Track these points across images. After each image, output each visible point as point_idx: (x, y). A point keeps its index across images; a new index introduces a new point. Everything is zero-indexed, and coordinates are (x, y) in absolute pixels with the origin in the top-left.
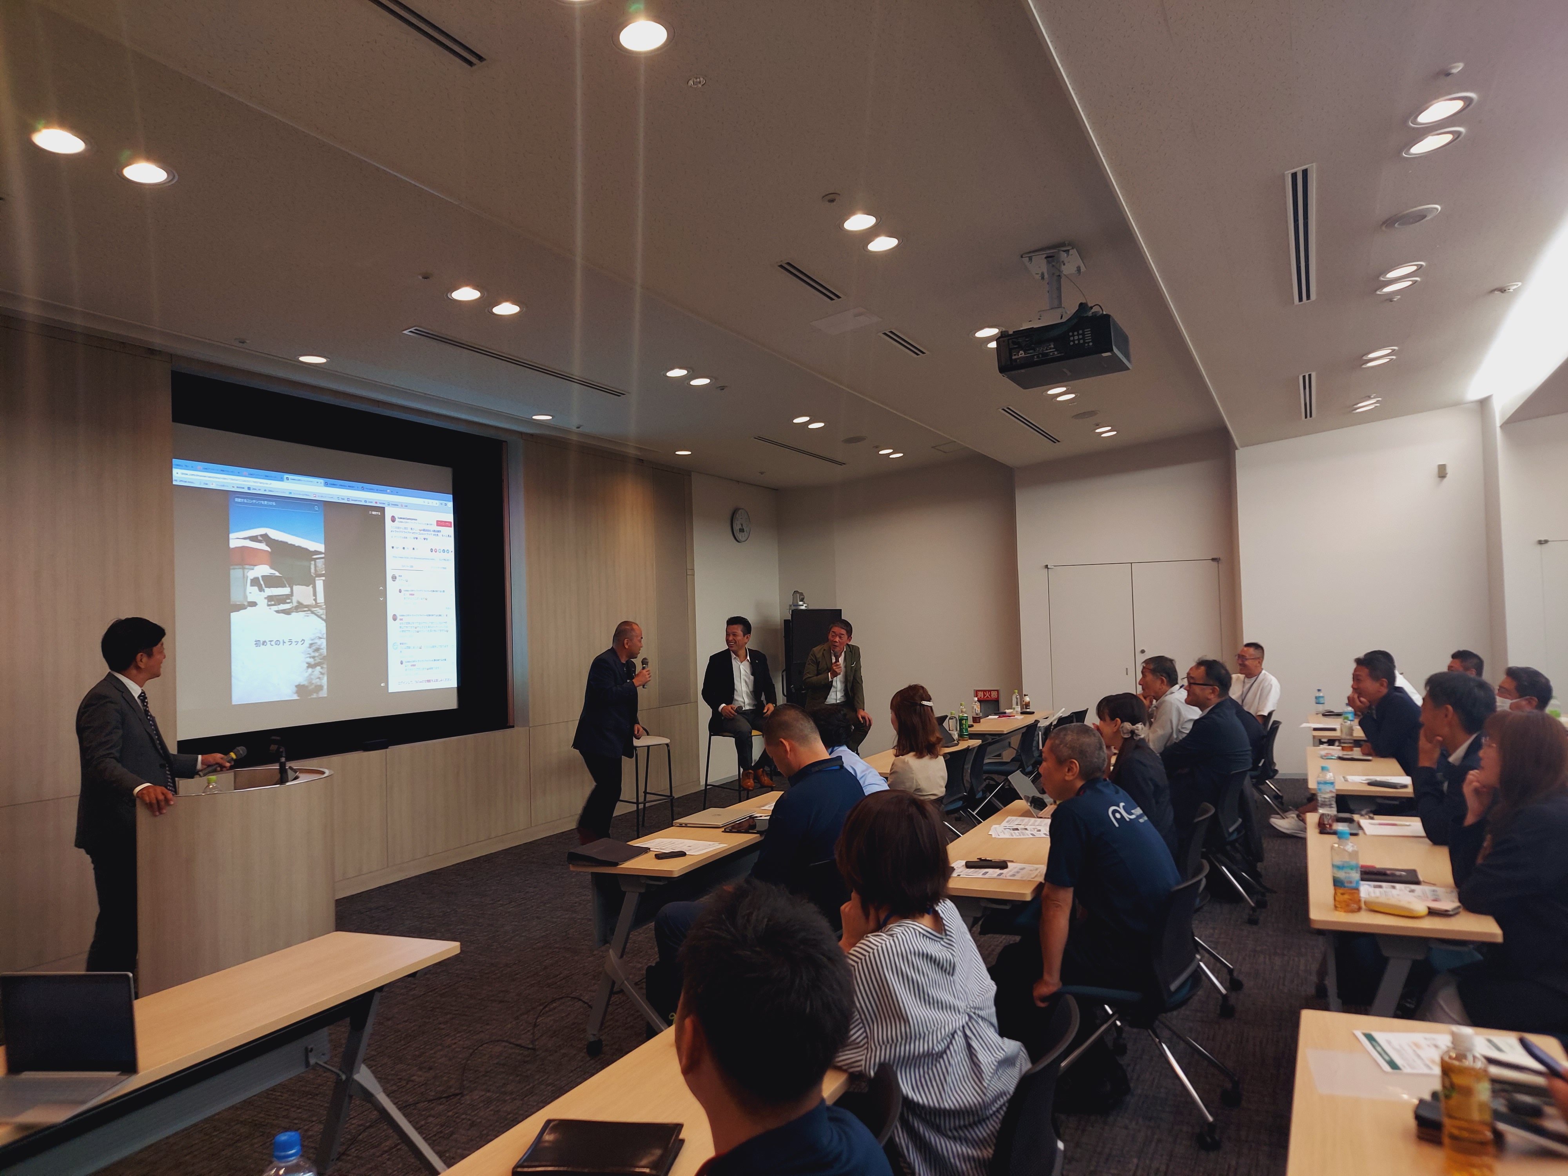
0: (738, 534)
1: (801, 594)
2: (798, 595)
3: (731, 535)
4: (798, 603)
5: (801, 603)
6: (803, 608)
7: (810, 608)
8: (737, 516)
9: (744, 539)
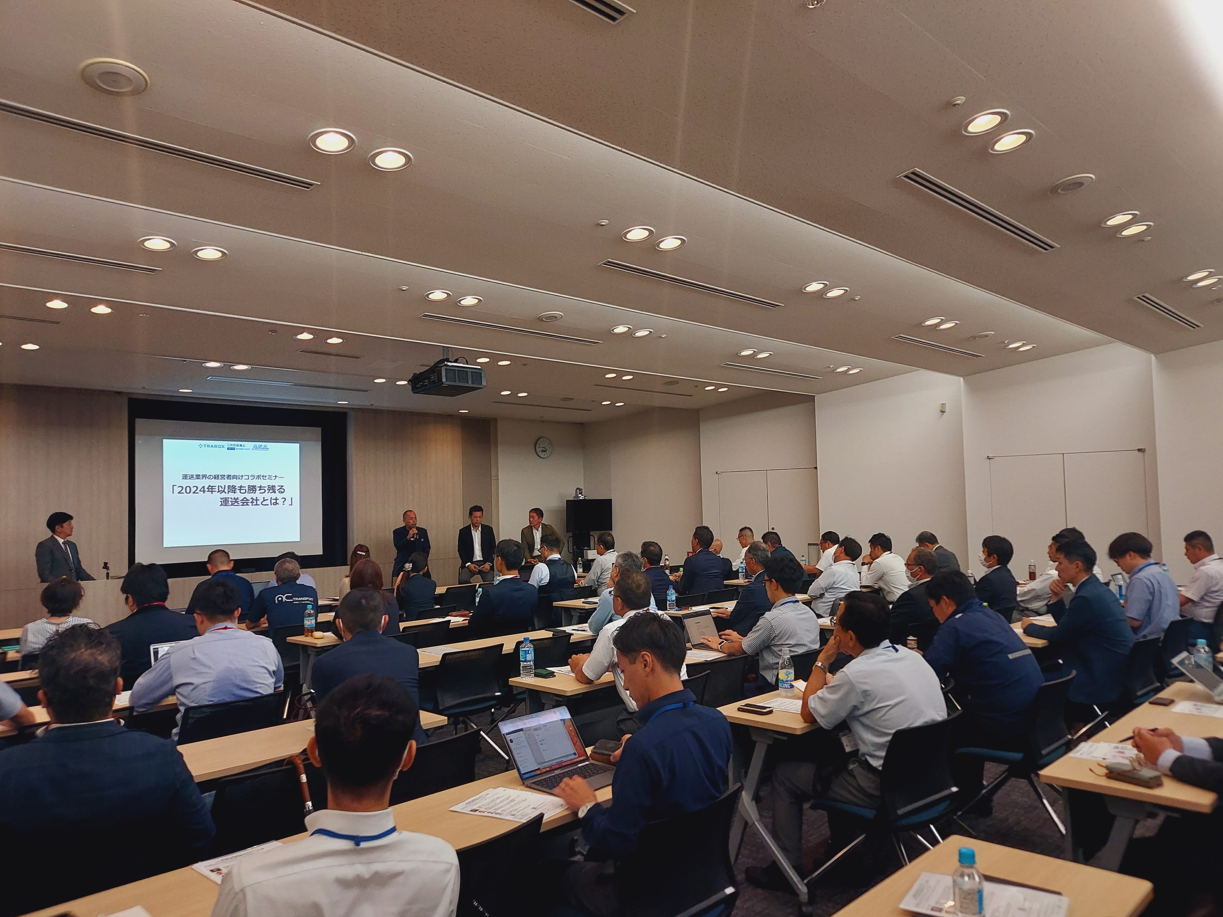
0: (541, 454)
1: (581, 490)
2: (578, 491)
3: (535, 454)
5: (580, 495)
6: (581, 498)
8: (539, 442)
9: (546, 456)
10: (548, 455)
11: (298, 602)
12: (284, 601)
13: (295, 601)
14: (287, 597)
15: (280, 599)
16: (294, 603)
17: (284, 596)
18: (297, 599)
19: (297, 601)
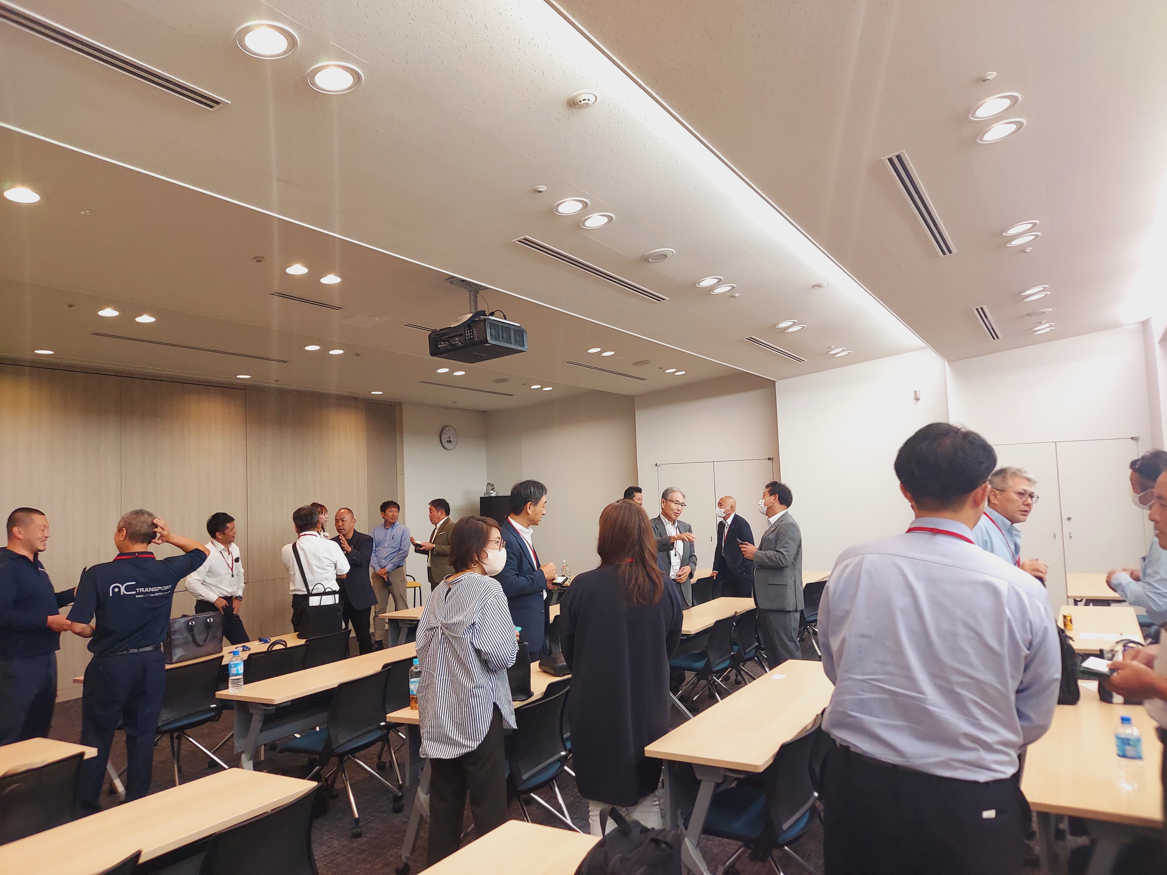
0: (446, 445)
1: (492, 485)
2: (490, 486)
3: (441, 445)
4: (489, 491)
5: (492, 492)
6: (493, 495)
7: (499, 495)
8: (445, 431)
9: (451, 447)
10: (454, 446)
11: (142, 596)
12: (122, 594)
13: (139, 594)
14: (127, 589)
15: (116, 590)
16: (137, 596)
17: (123, 585)
18: (142, 590)
19: (142, 593)
